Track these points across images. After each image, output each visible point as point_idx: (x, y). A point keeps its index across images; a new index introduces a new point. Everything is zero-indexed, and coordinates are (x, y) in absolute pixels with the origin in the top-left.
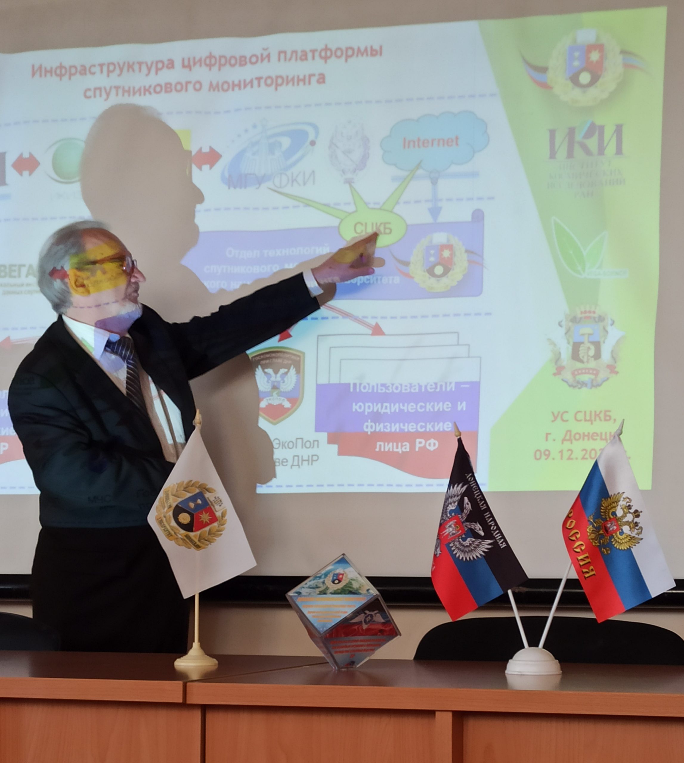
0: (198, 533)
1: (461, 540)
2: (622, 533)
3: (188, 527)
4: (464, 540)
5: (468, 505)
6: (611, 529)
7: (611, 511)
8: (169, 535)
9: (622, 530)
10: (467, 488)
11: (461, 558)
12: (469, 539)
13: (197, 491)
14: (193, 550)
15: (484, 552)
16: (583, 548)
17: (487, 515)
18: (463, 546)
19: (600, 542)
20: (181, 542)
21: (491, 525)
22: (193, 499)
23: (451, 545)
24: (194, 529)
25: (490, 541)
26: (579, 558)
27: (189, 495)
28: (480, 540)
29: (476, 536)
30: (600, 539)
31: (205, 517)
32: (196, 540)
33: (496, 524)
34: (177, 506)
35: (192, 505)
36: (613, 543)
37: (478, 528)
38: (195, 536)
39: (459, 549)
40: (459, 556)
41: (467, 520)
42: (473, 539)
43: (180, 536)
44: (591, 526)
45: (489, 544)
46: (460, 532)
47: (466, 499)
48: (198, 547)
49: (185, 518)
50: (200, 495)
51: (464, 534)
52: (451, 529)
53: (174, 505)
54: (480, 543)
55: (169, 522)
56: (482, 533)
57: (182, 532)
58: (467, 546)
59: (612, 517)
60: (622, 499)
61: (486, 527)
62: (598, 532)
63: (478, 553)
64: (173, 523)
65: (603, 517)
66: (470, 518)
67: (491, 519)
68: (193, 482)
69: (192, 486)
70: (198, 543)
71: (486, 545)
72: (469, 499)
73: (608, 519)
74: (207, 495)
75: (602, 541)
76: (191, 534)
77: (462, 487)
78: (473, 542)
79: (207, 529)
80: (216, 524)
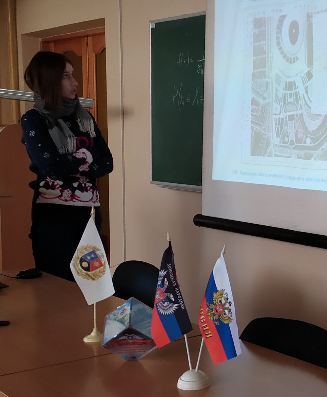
0: (93, 272)
1: (162, 303)
2: (225, 314)
3: (87, 269)
4: (164, 303)
5: (167, 284)
6: (219, 311)
7: (219, 300)
8: (78, 273)
9: (225, 312)
10: (167, 273)
11: (162, 313)
12: (166, 303)
13: (91, 250)
14: (91, 280)
15: (174, 311)
16: (204, 320)
17: (177, 289)
18: (163, 306)
19: (213, 318)
20: (84, 277)
21: (178, 296)
22: (90, 254)
23: (158, 305)
24: (90, 270)
25: (177, 305)
26: (203, 326)
27: (87, 252)
28: (172, 304)
29: (171, 301)
30: (213, 316)
31: (96, 264)
32: (92, 276)
33: (181, 295)
34: (81, 258)
35: (89, 258)
36: (221, 319)
37: (171, 297)
38: (92, 274)
39: (161, 308)
40: (161, 312)
41: (165, 292)
42: (169, 303)
43: (83, 274)
44: (208, 308)
45: (177, 307)
46: (162, 298)
47: (166, 279)
48: (93, 279)
49: (85, 264)
50: (93, 252)
51: (164, 299)
52: (158, 296)
53: (80, 257)
54: (172, 305)
55: (78, 266)
56: (173, 300)
57: (84, 271)
58: (165, 307)
59: (219, 303)
60: (224, 294)
61: (176, 296)
62: (212, 312)
63: (171, 311)
64: (80, 267)
65: (215, 303)
66: (167, 291)
67: (179, 292)
68: (88, 246)
69: (89, 248)
70: (93, 277)
71: (175, 307)
72: (167, 280)
73: (217, 305)
74: (97, 252)
75: (214, 317)
76: (89, 273)
77: (164, 272)
78: (168, 304)
79: (98, 270)
80: (102, 268)
